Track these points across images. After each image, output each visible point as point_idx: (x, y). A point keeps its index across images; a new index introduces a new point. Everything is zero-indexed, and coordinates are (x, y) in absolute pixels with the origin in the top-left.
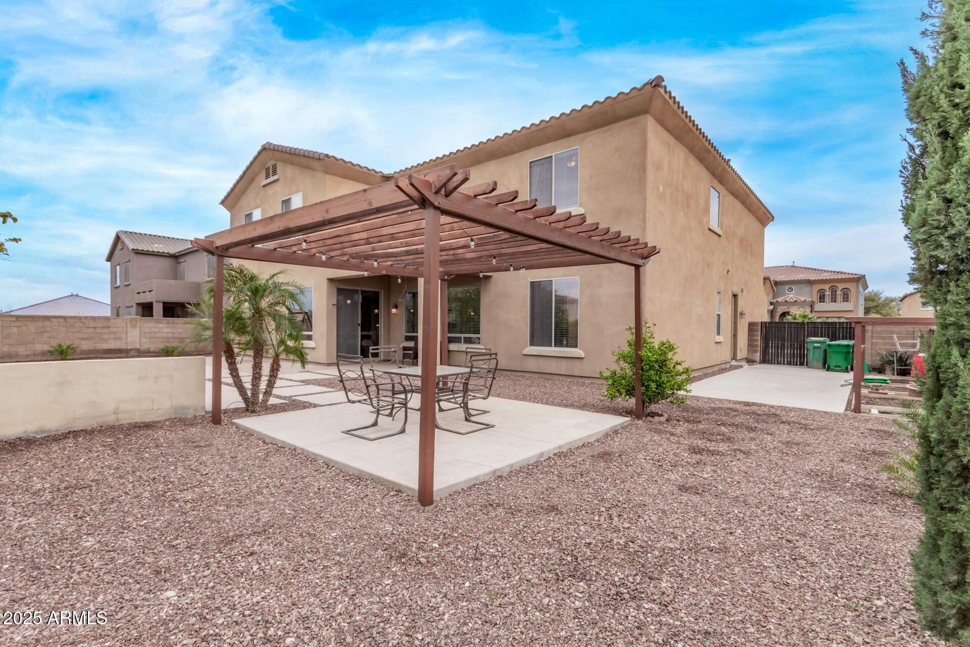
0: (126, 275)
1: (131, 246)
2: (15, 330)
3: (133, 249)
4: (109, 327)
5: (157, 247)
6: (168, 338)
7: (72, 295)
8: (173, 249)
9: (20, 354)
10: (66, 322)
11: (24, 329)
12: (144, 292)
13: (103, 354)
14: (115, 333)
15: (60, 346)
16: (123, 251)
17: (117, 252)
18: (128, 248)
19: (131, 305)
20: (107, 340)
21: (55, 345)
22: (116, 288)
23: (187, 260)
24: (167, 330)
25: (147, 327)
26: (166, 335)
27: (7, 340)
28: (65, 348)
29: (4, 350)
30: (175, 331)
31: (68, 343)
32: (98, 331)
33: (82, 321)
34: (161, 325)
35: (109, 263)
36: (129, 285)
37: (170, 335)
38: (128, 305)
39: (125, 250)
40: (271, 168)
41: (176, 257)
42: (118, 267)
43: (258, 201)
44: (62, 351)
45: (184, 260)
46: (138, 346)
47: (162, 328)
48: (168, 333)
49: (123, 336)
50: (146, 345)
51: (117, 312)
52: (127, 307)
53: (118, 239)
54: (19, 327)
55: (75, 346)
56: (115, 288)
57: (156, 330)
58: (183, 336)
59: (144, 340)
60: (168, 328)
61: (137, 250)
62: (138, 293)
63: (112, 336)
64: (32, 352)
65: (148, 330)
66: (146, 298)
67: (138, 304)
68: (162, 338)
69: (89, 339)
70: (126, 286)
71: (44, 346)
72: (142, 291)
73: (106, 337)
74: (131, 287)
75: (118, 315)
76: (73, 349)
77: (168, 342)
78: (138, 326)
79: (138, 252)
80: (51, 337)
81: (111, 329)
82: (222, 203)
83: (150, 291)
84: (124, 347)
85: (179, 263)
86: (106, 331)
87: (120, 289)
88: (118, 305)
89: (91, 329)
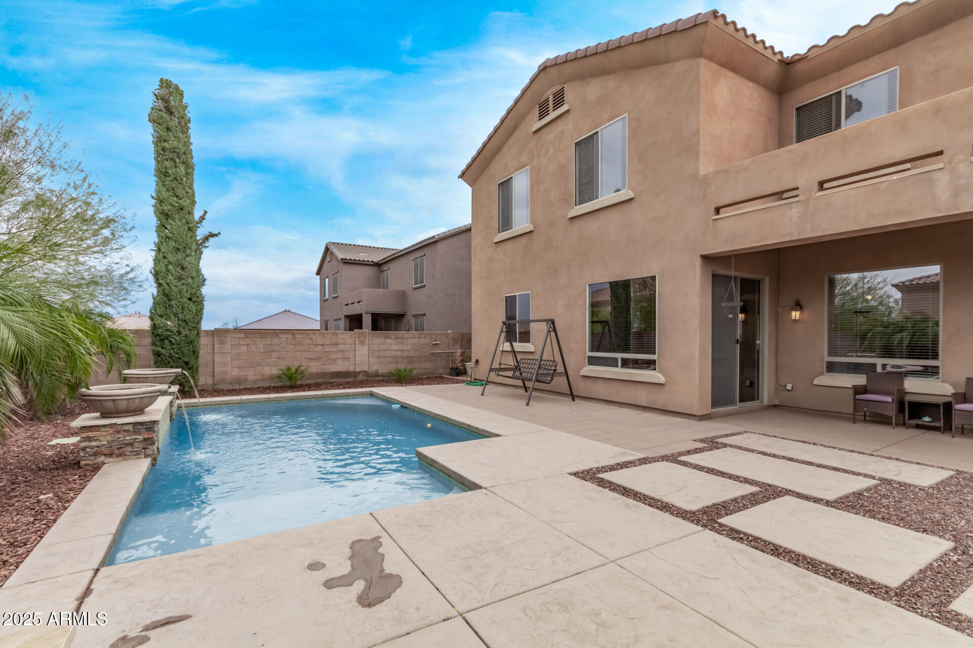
0: (334, 287)
1: (340, 256)
2: (244, 349)
3: (342, 259)
4: (337, 344)
5: (362, 256)
6: (396, 357)
7: (285, 311)
8: (376, 258)
9: (249, 378)
10: (295, 338)
11: (253, 347)
12: (352, 304)
13: (331, 378)
14: (342, 351)
15: (289, 369)
16: (331, 262)
17: (326, 264)
18: (337, 259)
19: (339, 317)
20: (334, 361)
21: (284, 368)
22: (325, 301)
23: (391, 268)
24: (395, 347)
25: (375, 344)
26: (394, 353)
27: (236, 361)
28: (293, 370)
29: (233, 374)
30: (404, 348)
31: (296, 364)
32: (327, 349)
33: (310, 336)
34: (390, 341)
35: (319, 276)
36: (337, 297)
37: (399, 353)
38: (336, 317)
39: (334, 261)
40: (551, 99)
41: (378, 265)
42: (327, 280)
43: (524, 158)
44: (291, 376)
45: (387, 268)
46: (366, 369)
47: (391, 344)
48: (397, 351)
49: (351, 355)
50: (375, 366)
51: (325, 325)
52: (335, 320)
53: (327, 249)
54: (248, 345)
55: (303, 368)
56: (323, 301)
57: (384, 347)
58: (411, 354)
59: (372, 360)
60: (397, 344)
61: (346, 259)
62: (346, 305)
63: (340, 355)
64: (261, 377)
65: (376, 347)
66: (355, 310)
67: (346, 316)
68: (390, 357)
69: (318, 359)
70: (334, 298)
71: (273, 368)
72: (350, 302)
73: (334, 356)
74: (339, 299)
75: (326, 329)
76: (302, 373)
77: (397, 363)
78: (367, 342)
79: (346, 262)
80: (279, 358)
81: (339, 346)
82: (462, 176)
83: (359, 302)
84: (352, 369)
85: (382, 272)
86: (334, 349)
87: (329, 301)
88: (327, 319)
89: (319, 346)
